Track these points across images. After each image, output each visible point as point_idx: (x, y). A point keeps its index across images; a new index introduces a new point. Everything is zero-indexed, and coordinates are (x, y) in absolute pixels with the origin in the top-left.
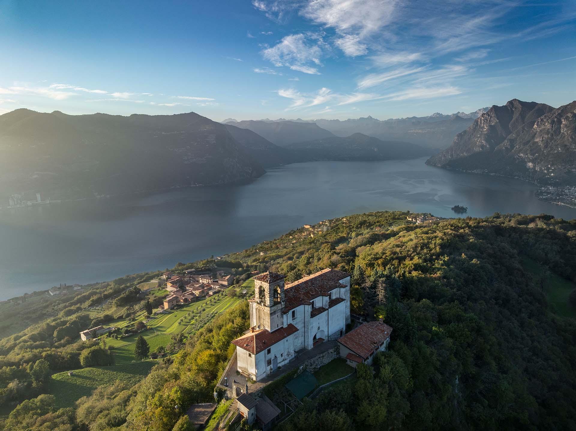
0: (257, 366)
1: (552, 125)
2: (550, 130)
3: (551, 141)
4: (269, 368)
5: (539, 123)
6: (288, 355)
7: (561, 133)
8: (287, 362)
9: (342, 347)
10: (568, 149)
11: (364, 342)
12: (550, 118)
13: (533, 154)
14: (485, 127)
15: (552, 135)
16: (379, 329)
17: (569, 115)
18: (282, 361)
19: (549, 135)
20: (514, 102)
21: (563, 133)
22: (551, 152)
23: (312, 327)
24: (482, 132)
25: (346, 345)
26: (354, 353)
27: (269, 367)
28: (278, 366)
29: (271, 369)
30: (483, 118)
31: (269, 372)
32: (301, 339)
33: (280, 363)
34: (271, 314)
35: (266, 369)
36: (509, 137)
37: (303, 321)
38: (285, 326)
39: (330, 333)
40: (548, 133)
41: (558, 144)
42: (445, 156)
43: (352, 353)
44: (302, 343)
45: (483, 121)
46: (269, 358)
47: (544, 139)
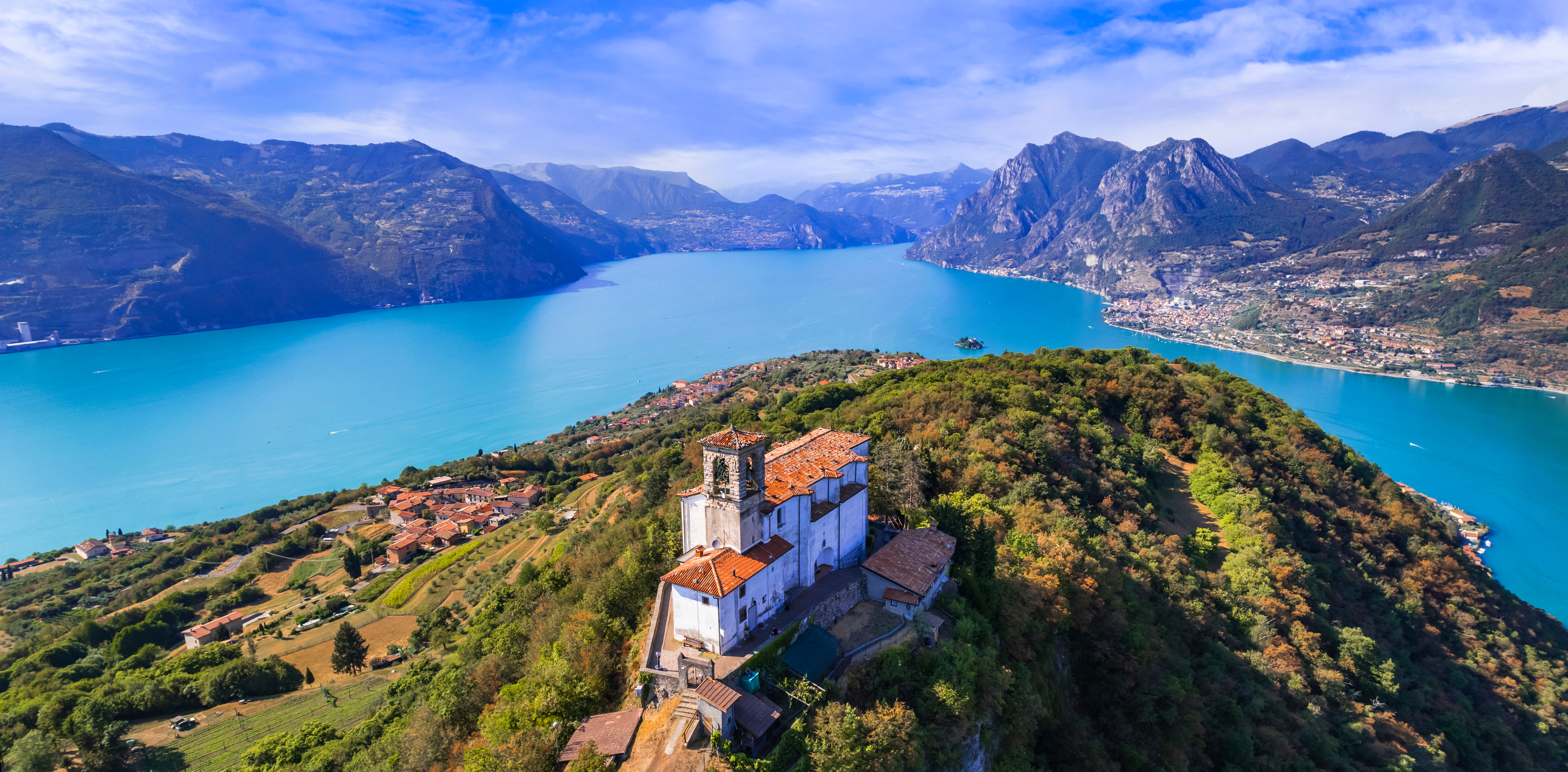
0: (722, 623)
1: (1132, 183)
2: (1128, 194)
3: (1128, 215)
4: (742, 626)
5: (1109, 179)
6: (774, 599)
7: (1146, 200)
8: (772, 612)
9: (871, 578)
10: (1158, 229)
11: (911, 566)
12: (1127, 170)
13: (1097, 240)
14: (1013, 186)
15: (1131, 203)
16: (931, 541)
17: (1161, 164)
18: (765, 612)
19: (1126, 204)
20: (1064, 138)
21: (1150, 200)
22: (1130, 235)
23: (814, 541)
24: (1006, 195)
25: (880, 572)
26: (898, 588)
27: (743, 623)
28: (758, 622)
29: (746, 629)
30: (1008, 169)
31: (742, 636)
32: (792, 568)
33: (761, 615)
34: (742, 515)
35: (738, 629)
36: (1056, 206)
37: (796, 530)
38: (766, 540)
39: (842, 554)
40: (1123, 198)
41: (1141, 220)
42: (939, 242)
43: (894, 587)
44: (793, 576)
45: (1008, 175)
46: (743, 605)
47: (1117, 209)
